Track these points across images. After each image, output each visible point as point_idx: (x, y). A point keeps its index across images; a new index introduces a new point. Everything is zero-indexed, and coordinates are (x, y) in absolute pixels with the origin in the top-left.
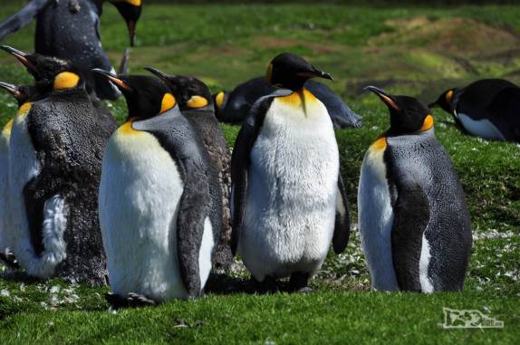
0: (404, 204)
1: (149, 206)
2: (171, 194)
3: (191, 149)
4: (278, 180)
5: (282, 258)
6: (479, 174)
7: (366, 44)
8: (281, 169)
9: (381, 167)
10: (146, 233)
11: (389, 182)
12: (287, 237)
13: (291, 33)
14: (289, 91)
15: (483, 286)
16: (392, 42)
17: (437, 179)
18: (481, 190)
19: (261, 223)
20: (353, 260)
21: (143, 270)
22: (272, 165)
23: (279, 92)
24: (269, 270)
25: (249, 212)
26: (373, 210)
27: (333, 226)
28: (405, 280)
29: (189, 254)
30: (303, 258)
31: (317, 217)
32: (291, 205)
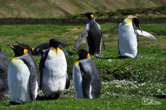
0: (85, 77)
1: (21, 79)
2: (27, 75)
3: (32, 63)
4: (52, 70)
5: (53, 91)
6: (99, 68)
7: (62, 35)
8: (52, 67)
9: (79, 68)
10: (21, 85)
11: (81, 71)
12: (54, 85)
13: (43, 32)
14: (53, 48)
15: (103, 96)
16: (69, 34)
17: (93, 70)
18: (100, 72)
19: (48, 82)
20: (68, 90)
21: (20, 95)
22: (50, 67)
23: (52, 48)
24: (49, 94)
25: (44, 79)
26: (77, 78)
27: (66, 82)
28: (86, 96)
29: (33, 91)
30: (59, 91)
31: (62, 80)
32: (55, 77)
